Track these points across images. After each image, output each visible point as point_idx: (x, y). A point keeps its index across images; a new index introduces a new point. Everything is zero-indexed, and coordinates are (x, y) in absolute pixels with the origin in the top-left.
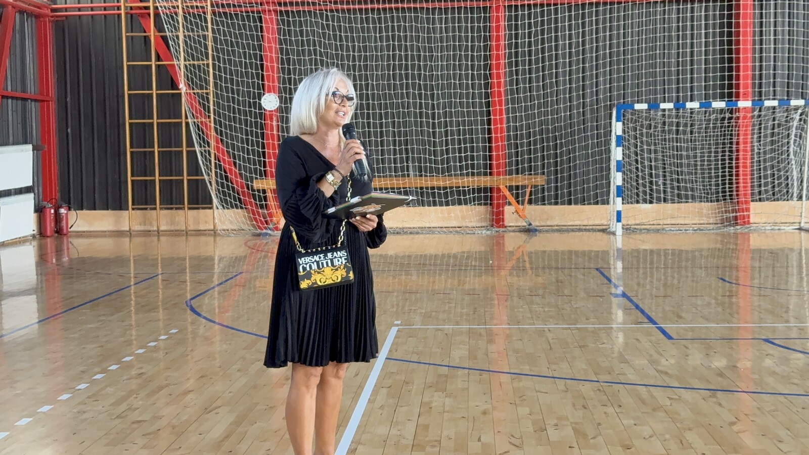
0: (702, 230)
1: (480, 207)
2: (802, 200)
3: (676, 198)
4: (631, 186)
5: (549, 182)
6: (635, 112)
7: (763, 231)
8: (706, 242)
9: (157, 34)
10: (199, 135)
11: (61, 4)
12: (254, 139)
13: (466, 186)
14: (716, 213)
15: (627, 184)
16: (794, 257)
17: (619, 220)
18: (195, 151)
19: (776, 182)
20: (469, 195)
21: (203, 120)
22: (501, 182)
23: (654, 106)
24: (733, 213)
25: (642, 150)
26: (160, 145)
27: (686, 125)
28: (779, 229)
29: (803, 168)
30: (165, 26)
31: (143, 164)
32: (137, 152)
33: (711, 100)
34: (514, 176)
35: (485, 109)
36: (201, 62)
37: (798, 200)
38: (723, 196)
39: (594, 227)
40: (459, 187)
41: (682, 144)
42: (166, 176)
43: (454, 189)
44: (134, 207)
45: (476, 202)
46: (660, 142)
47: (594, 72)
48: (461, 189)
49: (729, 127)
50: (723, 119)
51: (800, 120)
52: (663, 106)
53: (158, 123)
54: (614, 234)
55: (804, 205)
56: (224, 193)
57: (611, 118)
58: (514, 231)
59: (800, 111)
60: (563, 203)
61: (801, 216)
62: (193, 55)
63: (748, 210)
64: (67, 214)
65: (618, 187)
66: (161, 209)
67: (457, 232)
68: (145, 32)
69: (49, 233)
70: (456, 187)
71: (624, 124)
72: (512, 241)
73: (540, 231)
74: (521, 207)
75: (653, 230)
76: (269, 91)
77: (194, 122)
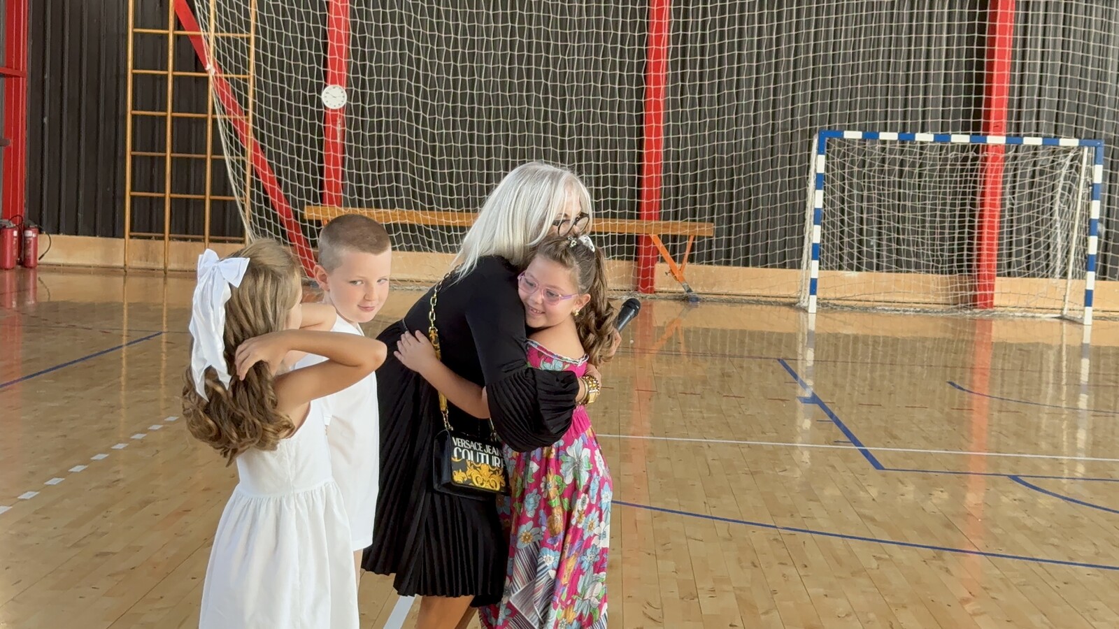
0: (927, 312)
1: (620, 261)
2: (1066, 278)
3: (894, 266)
4: (833, 244)
5: (718, 233)
6: (843, 142)
7: (1011, 318)
8: (931, 330)
10: (231, 138)
12: (309, 148)
13: (603, 231)
14: (947, 290)
15: (828, 241)
16: (1051, 356)
17: (813, 292)
18: (224, 160)
19: (1033, 251)
20: (607, 244)
21: (238, 117)
22: (653, 229)
23: (870, 135)
24: (971, 290)
25: (851, 196)
26: (175, 150)
27: (913, 165)
28: (1033, 317)
29: (1070, 234)
31: (149, 174)
32: (141, 156)
33: (950, 132)
34: (671, 221)
35: (635, 126)
36: (239, 35)
37: (1061, 278)
38: (958, 266)
39: (778, 299)
41: (907, 192)
42: (181, 193)
44: (133, 234)
45: (616, 256)
46: (876, 186)
47: (791, 83)
48: (596, 235)
49: (972, 170)
50: (965, 159)
51: (1071, 166)
52: (883, 136)
53: (173, 118)
54: (805, 310)
55: (1069, 285)
56: (262, 223)
57: (810, 149)
58: (666, 299)
59: (1071, 155)
60: (737, 264)
61: (1064, 301)
62: (227, 24)
63: (991, 287)
64: (36, 239)
65: (815, 246)
66: (170, 239)
69: (8, 264)
71: (827, 158)
72: (662, 313)
73: (703, 301)
74: (678, 265)
75: (859, 308)
76: (334, 82)
77: (225, 120)
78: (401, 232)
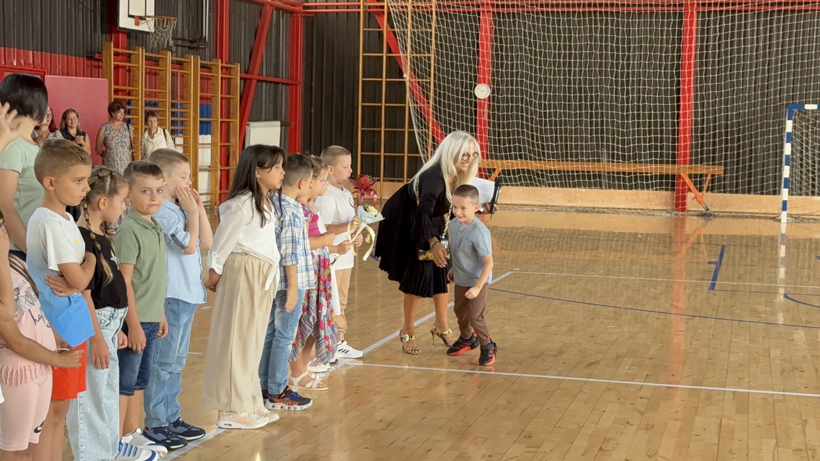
1: (661, 191)
5: (725, 172)
6: (806, 112)
9: (390, 29)
10: (418, 119)
11: (312, 2)
12: (465, 123)
13: (649, 172)
17: (784, 208)
18: (414, 132)
20: (652, 180)
21: (422, 105)
22: (684, 170)
26: (386, 126)
30: (395, 24)
31: (371, 141)
32: (367, 131)
34: (694, 165)
35: (675, 104)
36: (423, 55)
40: (643, 173)
42: (390, 152)
43: (638, 174)
45: (658, 188)
47: (766, 75)
48: (644, 175)
53: (386, 107)
54: (779, 221)
57: (785, 117)
58: (691, 215)
62: (416, 49)
65: (786, 179)
66: (384, 181)
67: (639, 213)
68: (380, 28)
70: (640, 173)
71: (795, 122)
72: (692, 225)
73: (717, 217)
74: (701, 194)
76: (481, 82)
77: (414, 107)
78: (521, 174)
